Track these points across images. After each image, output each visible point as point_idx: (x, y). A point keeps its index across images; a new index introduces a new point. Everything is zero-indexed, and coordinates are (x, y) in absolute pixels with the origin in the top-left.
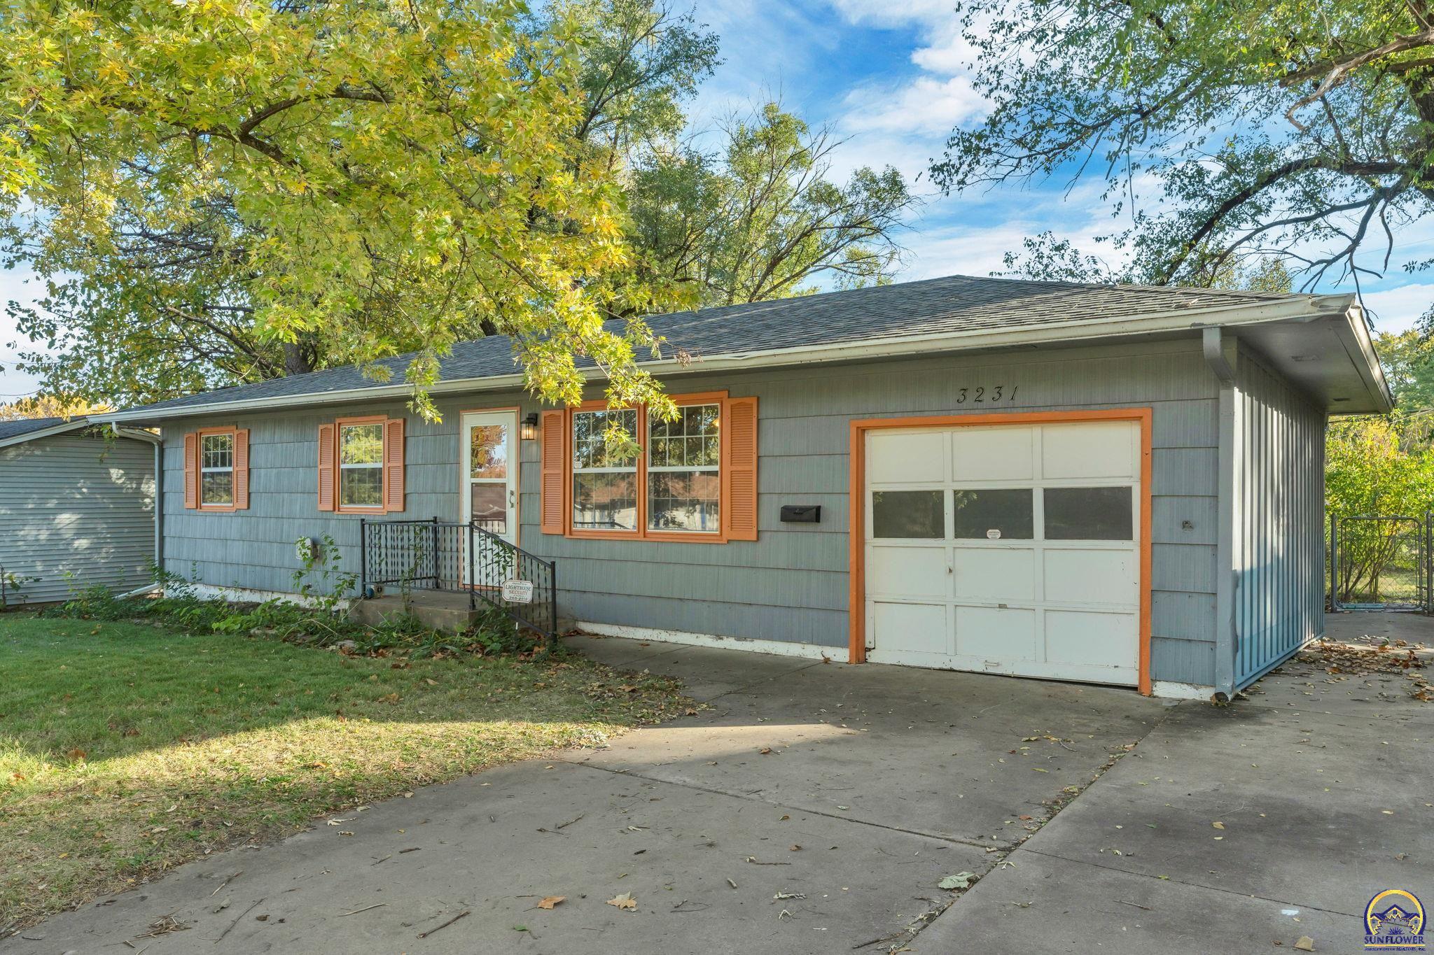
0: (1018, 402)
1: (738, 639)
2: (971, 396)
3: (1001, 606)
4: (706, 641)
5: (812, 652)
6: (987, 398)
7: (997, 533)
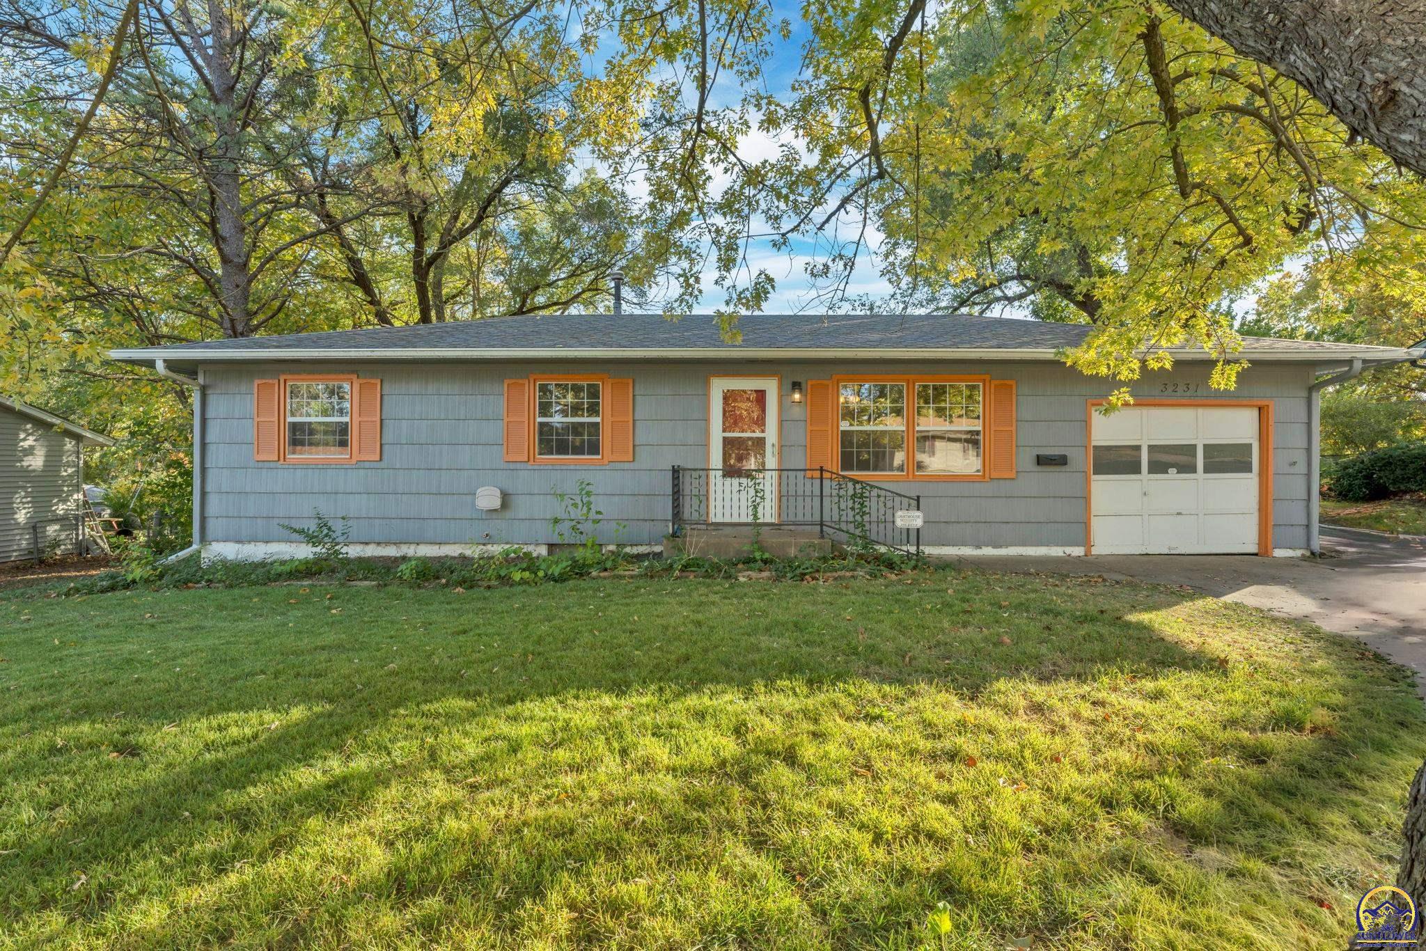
0: (1199, 393)
1: (995, 547)
2: (1170, 389)
3: (1179, 514)
4: (967, 551)
5: (1057, 551)
6: (1180, 389)
7: (1175, 470)
